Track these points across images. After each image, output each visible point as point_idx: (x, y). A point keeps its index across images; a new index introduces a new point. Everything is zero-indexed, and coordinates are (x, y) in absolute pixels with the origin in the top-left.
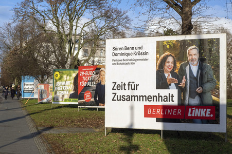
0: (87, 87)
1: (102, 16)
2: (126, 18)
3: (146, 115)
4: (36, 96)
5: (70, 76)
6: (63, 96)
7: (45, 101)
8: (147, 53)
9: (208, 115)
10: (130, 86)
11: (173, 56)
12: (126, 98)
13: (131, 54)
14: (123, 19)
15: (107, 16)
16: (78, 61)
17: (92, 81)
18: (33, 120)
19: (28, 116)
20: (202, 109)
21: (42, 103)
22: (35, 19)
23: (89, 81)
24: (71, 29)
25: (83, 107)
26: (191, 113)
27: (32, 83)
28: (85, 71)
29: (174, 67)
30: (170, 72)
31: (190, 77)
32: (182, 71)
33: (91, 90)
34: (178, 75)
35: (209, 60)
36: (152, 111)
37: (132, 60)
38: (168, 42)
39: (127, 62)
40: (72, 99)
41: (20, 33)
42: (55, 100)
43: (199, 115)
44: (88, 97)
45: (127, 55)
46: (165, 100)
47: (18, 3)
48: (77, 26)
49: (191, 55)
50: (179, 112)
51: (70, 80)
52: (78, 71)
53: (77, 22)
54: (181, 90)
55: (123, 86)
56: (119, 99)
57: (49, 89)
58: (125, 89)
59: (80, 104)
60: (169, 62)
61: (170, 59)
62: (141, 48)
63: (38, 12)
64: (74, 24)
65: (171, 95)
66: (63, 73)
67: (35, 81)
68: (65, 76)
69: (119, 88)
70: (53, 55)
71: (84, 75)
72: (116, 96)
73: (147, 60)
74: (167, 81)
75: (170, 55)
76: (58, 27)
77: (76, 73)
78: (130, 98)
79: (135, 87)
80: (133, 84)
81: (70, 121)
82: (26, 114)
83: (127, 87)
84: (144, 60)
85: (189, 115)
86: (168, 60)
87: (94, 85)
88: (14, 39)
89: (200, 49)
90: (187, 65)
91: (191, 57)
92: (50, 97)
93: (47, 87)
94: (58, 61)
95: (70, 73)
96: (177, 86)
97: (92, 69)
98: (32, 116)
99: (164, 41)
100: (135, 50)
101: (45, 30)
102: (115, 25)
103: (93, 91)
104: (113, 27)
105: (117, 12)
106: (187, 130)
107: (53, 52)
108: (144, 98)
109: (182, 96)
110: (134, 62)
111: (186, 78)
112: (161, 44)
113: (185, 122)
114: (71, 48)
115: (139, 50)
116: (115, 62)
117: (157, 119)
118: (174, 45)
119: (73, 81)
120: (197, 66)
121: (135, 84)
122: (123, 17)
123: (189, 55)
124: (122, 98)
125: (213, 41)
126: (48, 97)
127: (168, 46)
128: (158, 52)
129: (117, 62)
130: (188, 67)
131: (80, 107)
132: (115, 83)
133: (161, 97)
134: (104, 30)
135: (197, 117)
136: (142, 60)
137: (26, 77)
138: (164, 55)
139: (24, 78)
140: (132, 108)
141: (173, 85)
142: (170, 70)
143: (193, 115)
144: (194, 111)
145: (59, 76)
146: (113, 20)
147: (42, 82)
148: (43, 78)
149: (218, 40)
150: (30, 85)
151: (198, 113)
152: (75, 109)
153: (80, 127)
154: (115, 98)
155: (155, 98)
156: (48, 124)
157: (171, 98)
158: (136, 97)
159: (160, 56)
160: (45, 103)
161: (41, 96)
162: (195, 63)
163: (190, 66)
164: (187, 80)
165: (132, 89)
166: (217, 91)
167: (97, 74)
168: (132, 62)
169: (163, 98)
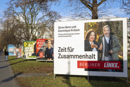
0: (41, 50)
1: (47, 15)
2: (59, 16)
3: (79, 67)
4: (15, 55)
5: (32, 44)
6: (28, 54)
7: (19, 57)
8: (79, 30)
9: (116, 67)
10: (69, 50)
11: (94, 32)
12: (66, 56)
13: (69, 31)
14: (58, 16)
15: (50, 15)
16: (36, 37)
17: (44, 47)
18: (12, 68)
19: (10, 66)
20: (113, 63)
21: (18, 58)
22: (14, 16)
23: (42, 47)
24: (32, 21)
25: (39, 60)
26: (106, 65)
27: (13, 48)
28: (40, 42)
29: (95, 38)
30: (93, 41)
31: (105, 44)
32: (100, 41)
33: (43, 51)
34: (98, 43)
35: (116, 34)
36: (82, 64)
37: (70, 34)
38: (91, 23)
39: (67, 35)
40: (33, 56)
41: (7, 24)
42: (24, 57)
43: (110, 67)
44: (42, 55)
45: (67, 31)
46: (90, 58)
47: (6, 9)
48: (35, 20)
49: (106, 31)
50: (99, 65)
51: (32, 46)
52: (36, 42)
53: (35, 18)
54: (100, 52)
55: (65, 50)
56: (62, 57)
57: (22, 51)
58: (66, 51)
59: (37, 59)
60: (92, 35)
61: (93, 33)
62: (75, 27)
63: (15, 12)
64: (34, 19)
65: (93, 55)
66: (28, 43)
67: (14, 47)
68: (29, 45)
69: (62, 51)
70: (23, 34)
71: (39, 44)
72: (61, 55)
73: (79, 34)
74: (91, 46)
75: (93, 31)
76: (26, 20)
77: (35, 43)
78: (69, 57)
79: (72, 50)
80: (71, 48)
81: (33, 69)
82: (9, 64)
83: (67, 50)
84: (77, 34)
85: (105, 66)
86: (91, 34)
87: (45, 49)
88: (4, 27)
89: (110, 27)
90: (103, 37)
91: (105, 32)
92: (22, 55)
93: (20, 50)
94: (26, 37)
95: (32, 43)
96: (97, 49)
97: (44, 41)
98: (12, 65)
99: (89, 23)
100: (72, 28)
101: (19, 22)
102: (54, 19)
103: (44, 52)
104: (53, 20)
105: (55, 13)
106: (103, 76)
107: (23, 33)
108: (77, 56)
109: (100, 55)
110: (71, 35)
111: (103, 44)
112: (87, 25)
113: (102, 71)
114: (32, 31)
115: (74, 28)
116: (60, 36)
117: (85, 69)
118: (95, 25)
119: (33, 47)
120: (109, 38)
121: (72, 48)
122: (58, 15)
123: (104, 31)
124: (64, 57)
125: (119, 22)
126: (21, 55)
127: (91, 26)
128: (85, 29)
129: (61, 35)
130: (104, 38)
131: (37, 60)
132: (60, 48)
133: (88, 56)
134: (48, 21)
135: (110, 68)
136: (76, 34)
137: (10, 45)
138: (89, 31)
139: (9, 46)
140: (69, 63)
141: (95, 48)
142: (93, 40)
143: (107, 67)
144: (107, 64)
145: (26, 44)
146: (53, 17)
147: (18, 47)
148: (18, 45)
149: (122, 21)
150: (12, 49)
151: (110, 65)
152: (35, 61)
153: (38, 72)
154: (60, 57)
155: (84, 56)
156: (21, 71)
157: (93, 56)
158: (72, 56)
159: (86, 32)
160: (19, 58)
161: (17, 55)
162: (108, 35)
163: (105, 37)
164: (103, 46)
165: (70, 51)
166: (122, 52)
167: (46, 43)
168: (70, 35)
169: (89, 57)
